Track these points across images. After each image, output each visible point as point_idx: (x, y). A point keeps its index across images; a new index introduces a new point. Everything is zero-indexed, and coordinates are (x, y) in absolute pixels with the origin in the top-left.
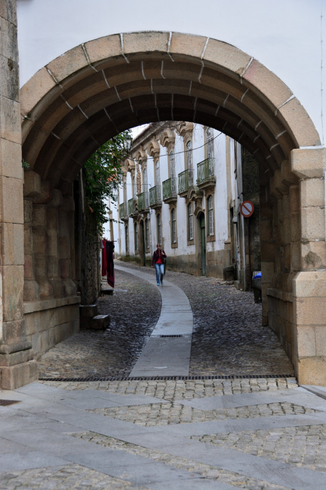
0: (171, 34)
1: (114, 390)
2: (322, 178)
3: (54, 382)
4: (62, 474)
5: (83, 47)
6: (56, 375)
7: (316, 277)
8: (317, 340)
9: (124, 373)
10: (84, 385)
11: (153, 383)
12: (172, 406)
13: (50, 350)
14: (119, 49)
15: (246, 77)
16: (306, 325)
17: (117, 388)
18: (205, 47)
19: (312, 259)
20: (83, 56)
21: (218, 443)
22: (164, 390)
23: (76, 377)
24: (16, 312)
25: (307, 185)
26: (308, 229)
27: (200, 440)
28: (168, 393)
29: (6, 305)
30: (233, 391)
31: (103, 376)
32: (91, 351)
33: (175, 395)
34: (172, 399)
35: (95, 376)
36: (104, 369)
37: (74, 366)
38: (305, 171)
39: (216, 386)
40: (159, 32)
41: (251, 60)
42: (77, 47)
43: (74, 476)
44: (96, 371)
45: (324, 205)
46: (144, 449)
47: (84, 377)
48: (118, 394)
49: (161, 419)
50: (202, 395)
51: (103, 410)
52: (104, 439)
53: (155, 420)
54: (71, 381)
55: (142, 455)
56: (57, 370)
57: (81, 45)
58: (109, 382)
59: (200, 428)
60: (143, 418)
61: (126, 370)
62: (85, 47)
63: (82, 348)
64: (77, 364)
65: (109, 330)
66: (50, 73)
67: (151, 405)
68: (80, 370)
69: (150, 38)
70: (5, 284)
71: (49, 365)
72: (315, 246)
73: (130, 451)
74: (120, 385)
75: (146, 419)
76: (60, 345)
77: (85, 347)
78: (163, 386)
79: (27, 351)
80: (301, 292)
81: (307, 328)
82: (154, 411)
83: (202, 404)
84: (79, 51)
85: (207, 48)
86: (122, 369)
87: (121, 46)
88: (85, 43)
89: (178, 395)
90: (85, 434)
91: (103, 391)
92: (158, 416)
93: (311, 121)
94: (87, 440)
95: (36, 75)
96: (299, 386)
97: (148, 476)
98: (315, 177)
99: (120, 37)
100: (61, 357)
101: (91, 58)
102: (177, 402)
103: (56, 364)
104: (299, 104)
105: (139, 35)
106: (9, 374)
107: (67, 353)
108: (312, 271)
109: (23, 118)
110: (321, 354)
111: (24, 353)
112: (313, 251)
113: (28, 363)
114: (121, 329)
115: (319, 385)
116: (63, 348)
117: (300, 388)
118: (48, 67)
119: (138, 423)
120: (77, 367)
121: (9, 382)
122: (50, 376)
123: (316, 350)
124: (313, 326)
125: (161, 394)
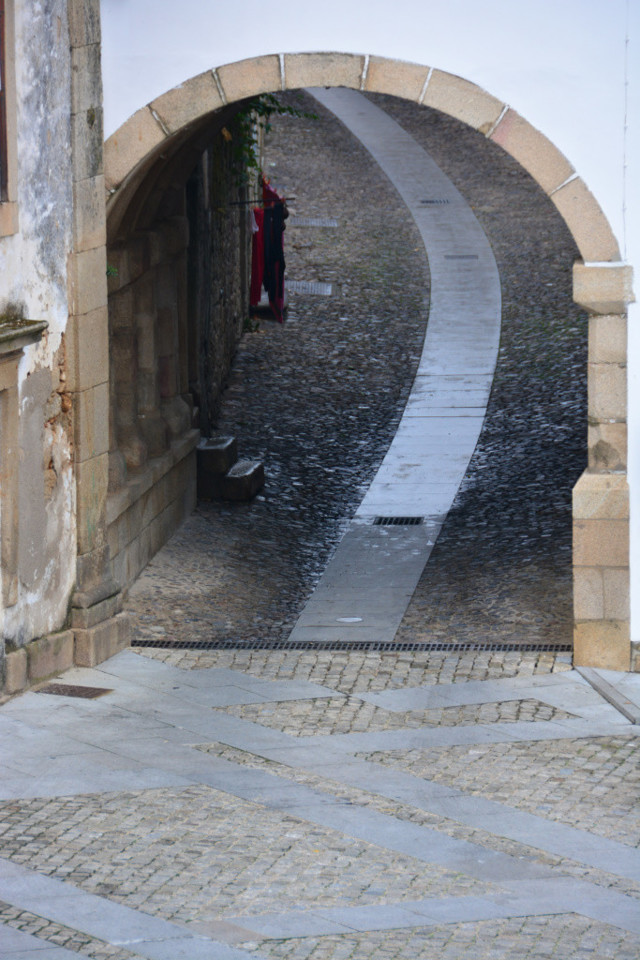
0: (367, 59)
1: (258, 670)
2: (623, 316)
3: (158, 650)
4: (187, 795)
5: (214, 75)
6: (159, 633)
7: (608, 485)
8: (606, 592)
9: (281, 630)
10: (209, 656)
11: (326, 657)
12: (346, 704)
13: (143, 574)
14: (277, 81)
15: (496, 139)
16: (589, 567)
17: (264, 667)
18: (427, 84)
19: (604, 453)
20: (215, 91)
21: (389, 764)
22: (341, 673)
23: (195, 638)
24: (96, 536)
25: (598, 326)
26: (597, 402)
27: (366, 759)
28: (346, 678)
29: (82, 529)
30: (455, 676)
31: (242, 638)
32: (221, 571)
33: (357, 683)
34: (350, 690)
35: (229, 638)
36: (245, 622)
37: (189, 614)
38: (593, 304)
39: (432, 666)
40: (346, 55)
41: (505, 110)
42: (204, 74)
43: (201, 798)
44: (229, 625)
45: (626, 362)
46: (289, 769)
47: (210, 637)
48: (265, 679)
49: (323, 726)
50: (400, 684)
51: (239, 708)
52: (238, 755)
53: (314, 727)
54: (186, 647)
55: (285, 776)
56: (159, 622)
57: (210, 71)
58: (252, 651)
59: (375, 740)
60: (296, 723)
61: (285, 623)
62: (218, 75)
63: (204, 565)
64: (195, 609)
65: (263, 498)
66: (156, 116)
67: (315, 700)
68: (200, 623)
69: (332, 64)
70: (82, 494)
71: (144, 611)
72: (609, 432)
73: (270, 771)
74: (271, 660)
75: (300, 726)
76: (160, 558)
77: (209, 561)
78: (341, 664)
79: (113, 599)
80: (581, 511)
81: (590, 571)
82: (315, 712)
83: (393, 700)
84: (207, 81)
85: (429, 85)
86: (278, 619)
87: (280, 75)
88: (217, 69)
89: (363, 682)
90: (212, 746)
91: (239, 672)
92: (320, 720)
93: (605, 218)
94: (216, 755)
95: (131, 121)
96: (573, 669)
97: (287, 800)
98: (611, 314)
99: (279, 60)
100: (165, 592)
101: (229, 94)
102: (356, 696)
103: (156, 608)
104: (586, 189)
105: (311, 57)
106: (88, 642)
107: (174, 581)
108: (604, 473)
109: (109, 194)
110: (612, 615)
111: (108, 602)
112: (604, 439)
113: (115, 620)
114: (291, 493)
115: (609, 667)
116: (167, 565)
117: (574, 672)
118: (153, 107)
119: (288, 732)
120: (196, 615)
121: (87, 654)
122: (149, 636)
123: (605, 609)
124: (601, 569)
125: (333, 682)
